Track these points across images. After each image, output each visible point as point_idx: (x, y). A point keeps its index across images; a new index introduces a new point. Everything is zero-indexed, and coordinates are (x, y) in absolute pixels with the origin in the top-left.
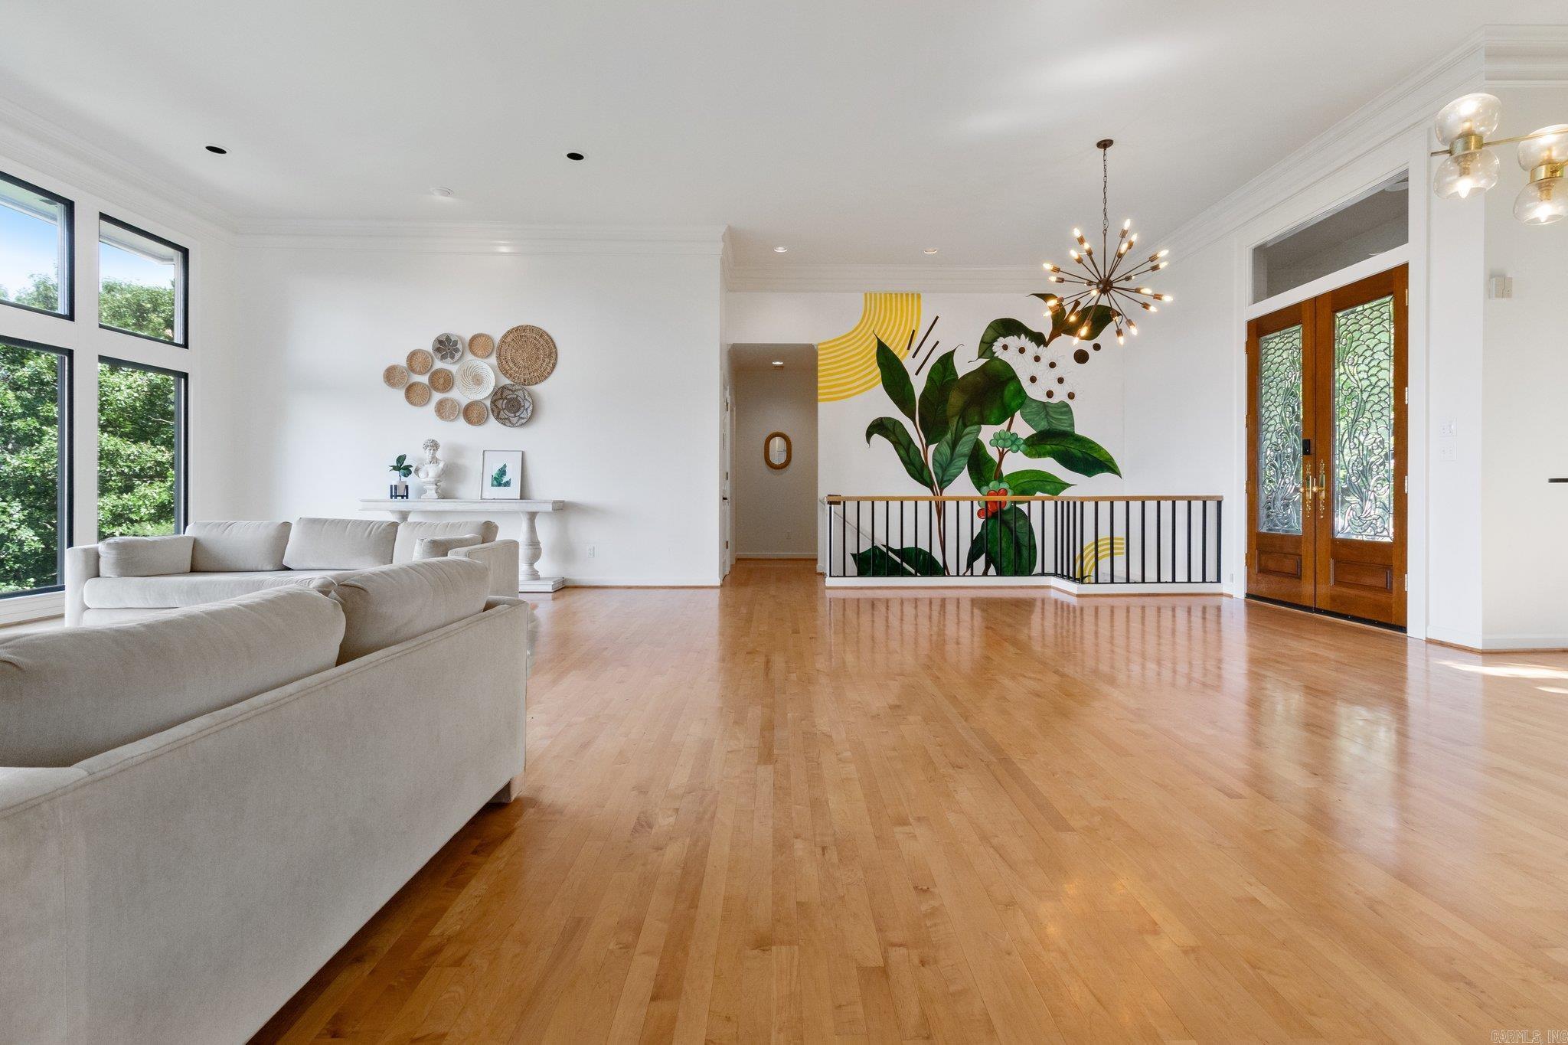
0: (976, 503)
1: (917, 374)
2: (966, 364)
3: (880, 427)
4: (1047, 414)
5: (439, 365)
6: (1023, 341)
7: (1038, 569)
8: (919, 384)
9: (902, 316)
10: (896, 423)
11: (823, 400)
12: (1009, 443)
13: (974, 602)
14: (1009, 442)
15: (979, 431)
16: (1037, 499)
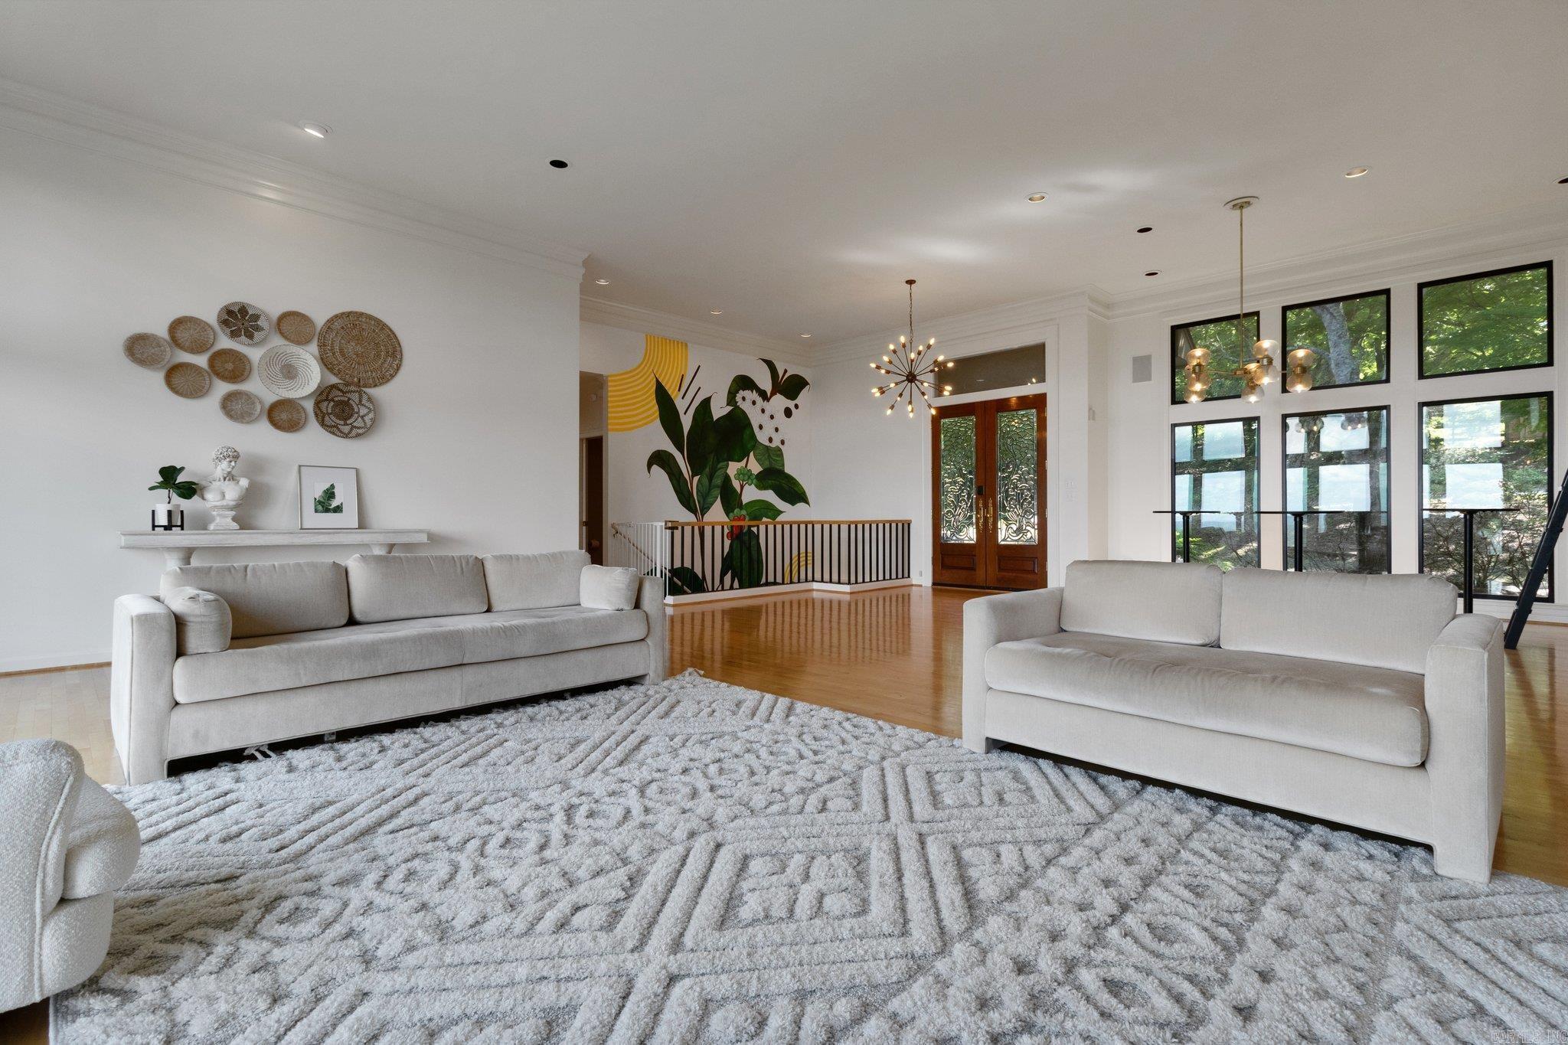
0: (725, 527)
1: (685, 413)
2: (719, 409)
3: (659, 459)
4: (769, 456)
5: (225, 342)
6: (754, 395)
7: (763, 580)
8: (687, 422)
9: (674, 361)
10: (670, 455)
11: (613, 430)
12: (746, 477)
13: (723, 612)
14: (745, 475)
15: (727, 466)
16: (763, 523)
